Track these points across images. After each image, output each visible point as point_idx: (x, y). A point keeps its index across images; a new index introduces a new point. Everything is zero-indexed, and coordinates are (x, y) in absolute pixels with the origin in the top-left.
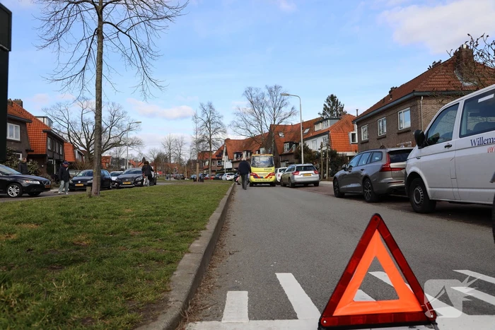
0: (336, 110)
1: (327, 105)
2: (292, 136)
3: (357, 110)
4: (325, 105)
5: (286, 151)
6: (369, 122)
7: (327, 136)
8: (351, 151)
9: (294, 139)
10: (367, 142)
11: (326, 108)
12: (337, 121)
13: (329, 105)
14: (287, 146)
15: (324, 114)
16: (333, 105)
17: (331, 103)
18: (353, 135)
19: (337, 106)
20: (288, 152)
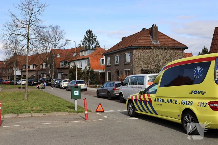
0: (92, 40)
1: (86, 36)
2: (65, 58)
3: (105, 46)
4: (85, 36)
5: (61, 67)
6: (111, 56)
7: (87, 60)
8: (101, 69)
9: (67, 59)
10: (110, 66)
11: (85, 38)
12: (94, 51)
13: (88, 36)
14: (62, 63)
15: (84, 42)
16: (90, 36)
17: (89, 35)
18: (103, 60)
19: (92, 37)
20: (63, 67)
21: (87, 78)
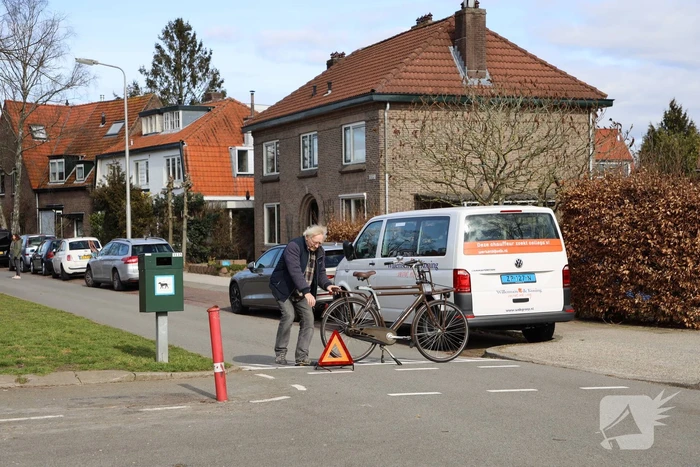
0: (191, 66)
1: (165, 48)
2: (69, 142)
3: (252, 93)
4: (158, 47)
5: (55, 182)
6: (281, 135)
7: (176, 153)
8: (236, 193)
9: (79, 150)
10: (276, 180)
11: (160, 57)
12: (202, 114)
13: (171, 47)
14: (58, 166)
15: (155, 72)
16: (183, 49)
17: (176, 44)
18: (242, 154)
19: (193, 52)
20: (61, 183)
21: (177, 232)
